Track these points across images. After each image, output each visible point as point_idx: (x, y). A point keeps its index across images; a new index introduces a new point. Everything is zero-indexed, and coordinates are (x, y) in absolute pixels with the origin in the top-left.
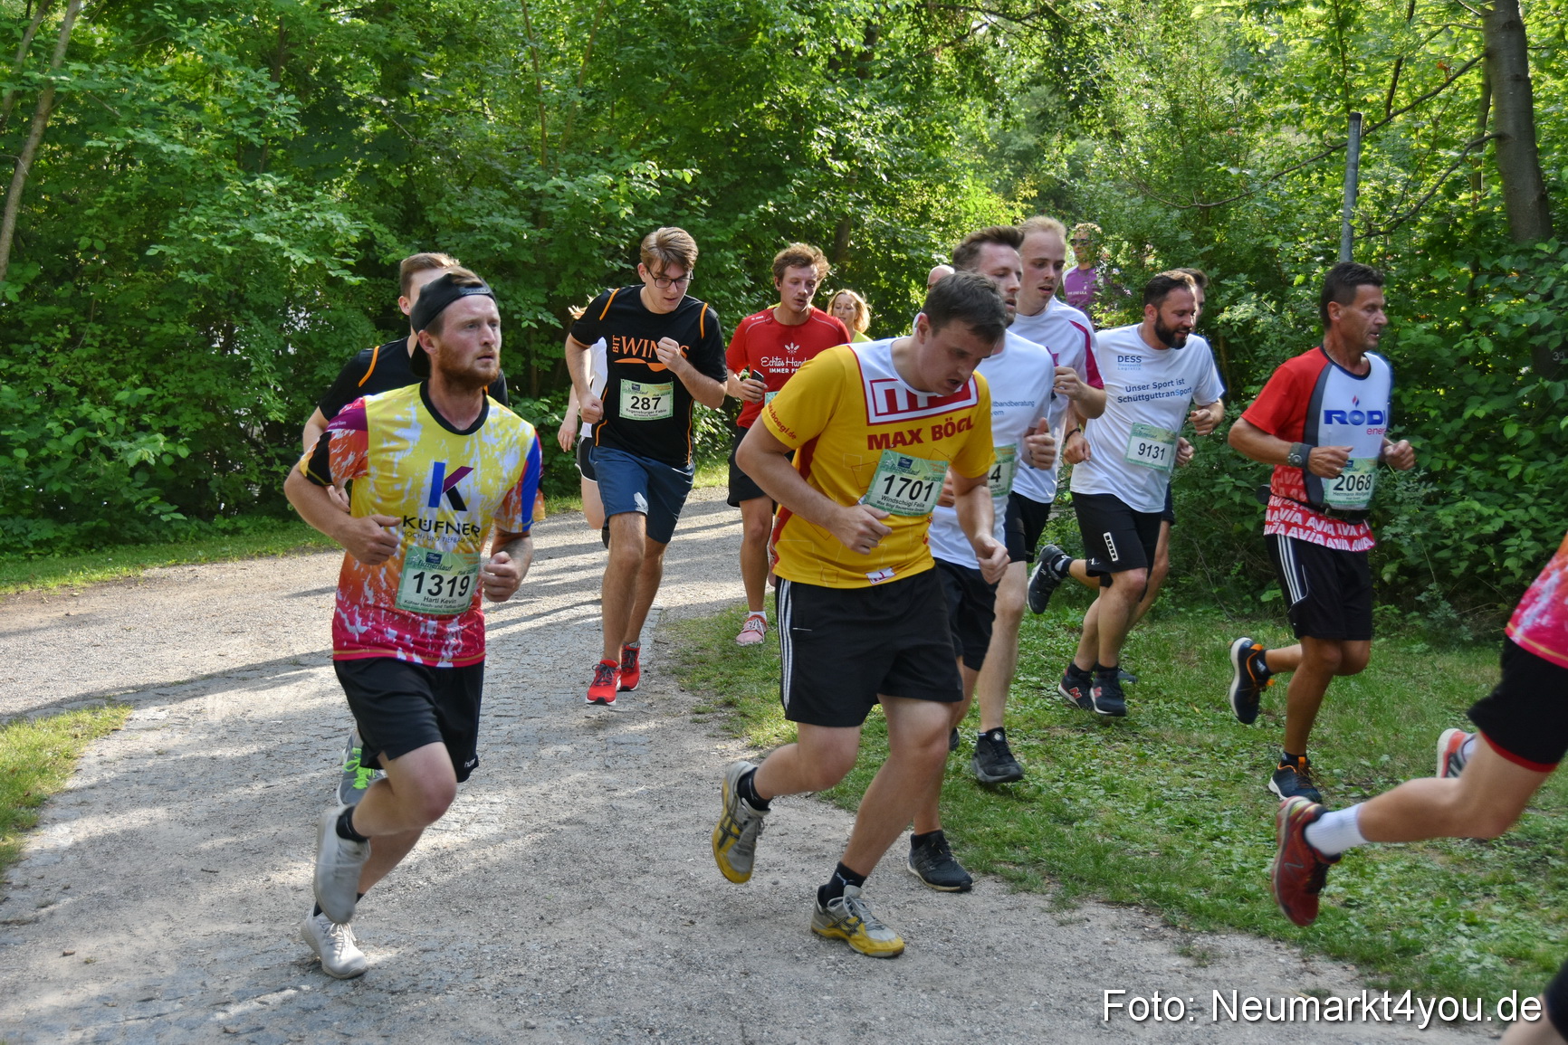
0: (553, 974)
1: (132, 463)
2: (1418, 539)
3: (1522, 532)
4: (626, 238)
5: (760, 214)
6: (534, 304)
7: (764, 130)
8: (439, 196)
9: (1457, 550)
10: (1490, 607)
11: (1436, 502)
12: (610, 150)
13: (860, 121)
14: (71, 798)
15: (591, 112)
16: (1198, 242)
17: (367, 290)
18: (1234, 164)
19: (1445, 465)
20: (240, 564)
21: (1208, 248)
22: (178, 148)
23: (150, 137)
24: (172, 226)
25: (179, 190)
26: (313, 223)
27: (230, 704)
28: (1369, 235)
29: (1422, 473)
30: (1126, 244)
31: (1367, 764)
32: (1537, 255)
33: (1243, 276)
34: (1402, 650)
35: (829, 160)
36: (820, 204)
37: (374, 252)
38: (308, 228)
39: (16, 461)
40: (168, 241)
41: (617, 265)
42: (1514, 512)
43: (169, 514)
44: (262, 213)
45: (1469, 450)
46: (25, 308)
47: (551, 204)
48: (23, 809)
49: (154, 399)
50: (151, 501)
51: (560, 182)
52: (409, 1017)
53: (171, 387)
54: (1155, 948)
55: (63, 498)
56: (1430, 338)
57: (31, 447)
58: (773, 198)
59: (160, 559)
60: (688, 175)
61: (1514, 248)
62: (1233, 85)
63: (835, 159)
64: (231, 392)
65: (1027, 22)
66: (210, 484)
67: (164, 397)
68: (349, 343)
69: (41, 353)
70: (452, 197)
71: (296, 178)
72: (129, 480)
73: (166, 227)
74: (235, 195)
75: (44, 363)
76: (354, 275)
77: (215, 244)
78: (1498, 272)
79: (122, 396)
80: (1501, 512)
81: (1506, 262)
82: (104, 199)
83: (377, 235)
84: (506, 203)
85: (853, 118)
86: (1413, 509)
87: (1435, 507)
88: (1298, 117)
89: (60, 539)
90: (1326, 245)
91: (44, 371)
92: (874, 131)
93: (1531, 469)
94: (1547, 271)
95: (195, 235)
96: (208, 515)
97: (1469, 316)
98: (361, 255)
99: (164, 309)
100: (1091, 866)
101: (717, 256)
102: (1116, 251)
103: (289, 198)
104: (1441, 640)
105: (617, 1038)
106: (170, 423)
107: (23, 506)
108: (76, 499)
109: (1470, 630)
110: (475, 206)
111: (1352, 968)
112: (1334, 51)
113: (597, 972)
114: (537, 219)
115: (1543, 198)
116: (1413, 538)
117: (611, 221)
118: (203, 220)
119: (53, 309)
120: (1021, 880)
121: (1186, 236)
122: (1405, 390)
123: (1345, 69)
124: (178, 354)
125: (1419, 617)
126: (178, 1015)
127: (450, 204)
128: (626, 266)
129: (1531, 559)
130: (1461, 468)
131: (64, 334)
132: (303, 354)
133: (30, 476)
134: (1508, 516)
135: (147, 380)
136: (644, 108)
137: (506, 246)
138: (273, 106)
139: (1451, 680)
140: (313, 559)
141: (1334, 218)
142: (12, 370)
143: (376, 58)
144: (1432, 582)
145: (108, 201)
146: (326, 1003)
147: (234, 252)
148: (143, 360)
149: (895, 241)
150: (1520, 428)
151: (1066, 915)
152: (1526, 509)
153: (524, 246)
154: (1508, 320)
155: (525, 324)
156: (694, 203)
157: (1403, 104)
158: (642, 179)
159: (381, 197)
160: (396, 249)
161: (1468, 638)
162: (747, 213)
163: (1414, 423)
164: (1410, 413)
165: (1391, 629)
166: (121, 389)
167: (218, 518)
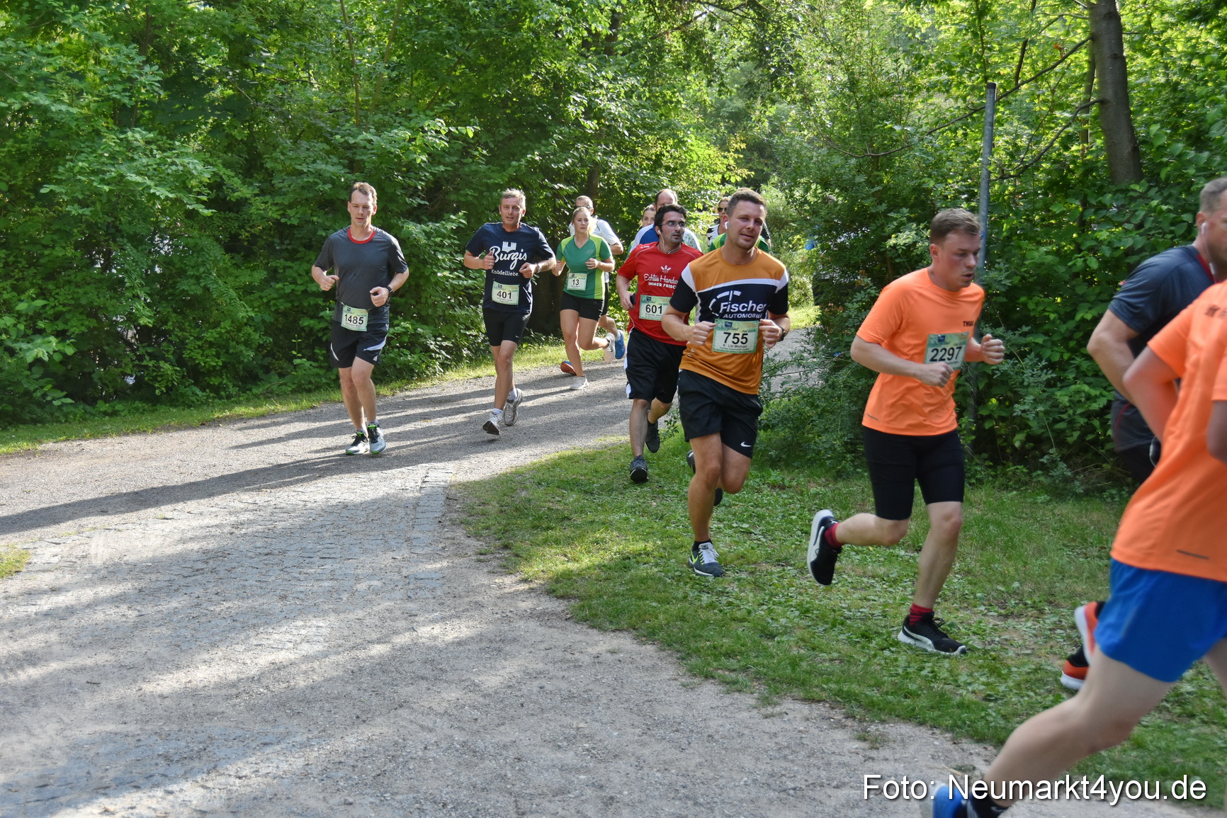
0: (367, 761)
1: (30, 359)
2: (1041, 414)
4: (422, 180)
5: (528, 161)
7: (532, 96)
8: (275, 147)
9: (1071, 422)
10: (1096, 467)
11: (1055, 386)
12: (410, 111)
13: (607, 88)
15: (396, 81)
16: (870, 183)
17: (217, 222)
18: (898, 122)
19: (1062, 356)
20: (118, 439)
21: (878, 188)
22: (64, 108)
23: (41, 99)
24: (61, 169)
25: (66, 143)
26: (174, 168)
27: (110, 550)
28: (1002, 178)
29: (1044, 363)
30: (813, 187)
31: (1002, 589)
32: (1131, 194)
33: (905, 210)
34: (1029, 500)
35: (581, 120)
36: (576, 154)
37: (223, 192)
38: (170, 171)
40: (59, 182)
41: (417, 201)
43: (60, 399)
44: (133, 160)
47: (363, 154)
49: (47, 308)
50: (46, 389)
51: (369, 137)
52: (252, 796)
53: (61, 299)
54: (839, 735)
56: (1050, 258)
58: (539, 149)
59: (53, 436)
60: (470, 131)
61: (1114, 188)
62: (896, 61)
63: (587, 119)
64: (109, 303)
65: (738, 11)
66: (93, 375)
67: (55, 306)
68: (203, 264)
70: (284, 148)
71: (161, 133)
72: (28, 373)
73: (56, 172)
74: (110, 146)
76: (207, 208)
77: (95, 184)
78: (1102, 207)
79: (22, 307)
80: (1105, 393)
81: (1107, 199)
82: (6, 149)
83: (225, 178)
84: (328, 153)
85: (601, 86)
86: (1037, 391)
87: (1054, 389)
88: (946, 87)
90: (969, 186)
92: (617, 97)
94: (1139, 205)
95: (79, 177)
96: (92, 401)
97: (1080, 241)
98: (213, 195)
99: (55, 237)
100: (789, 671)
101: (495, 194)
102: (807, 191)
103: (154, 147)
104: (1059, 493)
105: (416, 812)
106: (61, 327)
109: (1082, 484)
110: (303, 155)
111: (990, 748)
112: (975, 34)
113: (401, 759)
114: (352, 166)
115: (1135, 150)
116: (1037, 414)
117: (411, 167)
118: (86, 165)
120: (735, 682)
121: (861, 179)
122: (1030, 298)
123: (984, 49)
124: (67, 273)
125: (1042, 475)
126: (68, 798)
127: (283, 154)
128: (422, 202)
130: (1074, 359)
132: (167, 273)
135: (42, 294)
136: (437, 79)
137: (328, 187)
138: (141, 75)
139: (1067, 524)
140: (176, 435)
141: (975, 164)
143: (224, 38)
144: (1052, 447)
145: (10, 151)
147: (110, 190)
148: (39, 277)
149: (634, 182)
151: (770, 710)
153: (342, 187)
154: (1110, 244)
156: (476, 153)
157: (1028, 76)
158: (434, 134)
159: (229, 148)
160: (242, 190)
161: (1080, 491)
162: (518, 161)
163: (1037, 324)
164: (1034, 317)
165: (1021, 484)
166: (21, 301)
167: (100, 403)
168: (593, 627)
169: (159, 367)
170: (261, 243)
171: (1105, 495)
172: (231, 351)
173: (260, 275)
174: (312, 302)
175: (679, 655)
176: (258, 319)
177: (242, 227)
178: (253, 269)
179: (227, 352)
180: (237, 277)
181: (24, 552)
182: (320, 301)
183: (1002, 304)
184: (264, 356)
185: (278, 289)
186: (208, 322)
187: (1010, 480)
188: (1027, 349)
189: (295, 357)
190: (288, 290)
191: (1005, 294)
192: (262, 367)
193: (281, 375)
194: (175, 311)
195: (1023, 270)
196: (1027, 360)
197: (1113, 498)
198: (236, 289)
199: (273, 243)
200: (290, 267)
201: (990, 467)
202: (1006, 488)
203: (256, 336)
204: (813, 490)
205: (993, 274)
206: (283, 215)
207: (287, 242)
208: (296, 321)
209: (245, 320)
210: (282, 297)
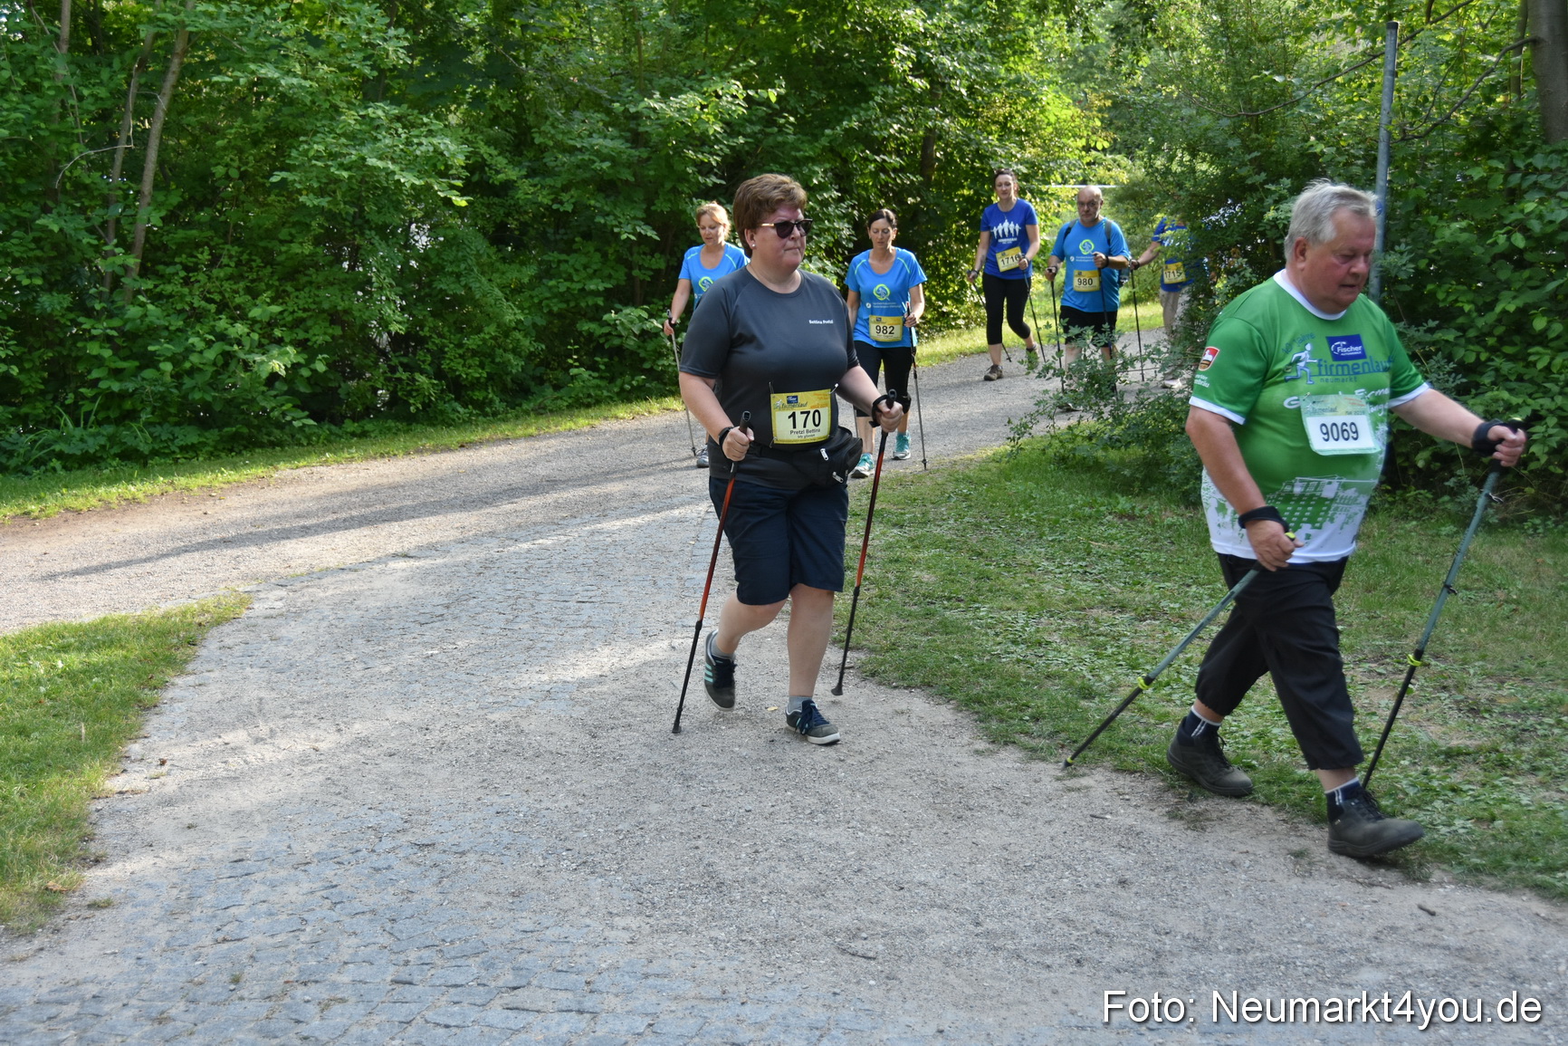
1: (264, 375)
3: (1548, 420)
4: (718, 155)
5: (846, 130)
6: (635, 218)
8: (547, 118)
10: (1519, 491)
11: (1468, 392)
12: (703, 73)
13: (940, 39)
14: (191, 679)
15: (688, 36)
16: (1246, 148)
17: (481, 209)
18: (1284, 71)
19: (1478, 354)
20: (364, 464)
21: (1256, 154)
22: (295, 81)
23: (268, 72)
24: (294, 153)
25: (300, 121)
26: (423, 148)
28: (1404, 139)
29: (1452, 365)
30: (1179, 154)
33: (1286, 181)
34: (1431, 532)
35: (910, 78)
36: (902, 118)
37: (483, 171)
38: (418, 153)
39: (163, 373)
40: (291, 168)
41: (712, 180)
42: (1541, 401)
43: (303, 421)
44: (376, 140)
45: (1501, 340)
46: (169, 232)
47: (647, 125)
48: (146, 691)
49: (286, 314)
50: (285, 408)
51: (653, 104)
53: (301, 302)
54: (1152, 812)
55: (207, 406)
56: (1465, 236)
57: (174, 359)
58: (858, 113)
59: (292, 461)
60: (772, 95)
61: (1548, 149)
63: (916, 77)
66: (340, 391)
67: (294, 312)
68: (464, 259)
69: (183, 274)
70: (557, 120)
71: (413, 106)
72: (265, 389)
73: (289, 156)
74: (350, 124)
75: (186, 282)
76: (462, 195)
77: (332, 170)
78: (1531, 170)
79: (255, 313)
80: (1530, 401)
81: (1538, 161)
82: (233, 131)
83: (486, 156)
84: (606, 125)
85: (933, 37)
87: (1467, 396)
89: (204, 444)
90: (1366, 150)
91: (186, 290)
92: (954, 46)
93: (1558, 360)
95: (314, 162)
96: (337, 420)
97: (1504, 213)
98: (476, 178)
99: (293, 231)
101: (806, 171)
102: (1171, 159)
103: (399, 125)
106: (301, 335)
107: (170, 414)
108: (217, 408)
109: (1496, 513)
110: (576, 129)
114: (637, 139)
117: (703, 141)
118: (321, 148)
119: (194, 232)
120: (1038, 750)
121: (1233, 143)
122: (1439, 286)
124: (308, 272)
125: (1452, 501)
127: (553, 125)
128: (718, 181)
129: (1555, 445)
130: (1493, 360)
131: (204, 256)
132: (423, 269)
133: (176, 387)
134: (1535, 404)
135: (279, 297)
136: (735, 32)
137: (606, 165)
138: (385, 40)
140: (430, 458)
141: (1374, 123)
142: (158, 290)
144: (1462, 467)
145: (237, 133)
146: (396, 864)
147: (350, 177)
148: (276, 277)
149: (977, 150)
150: (1549, 322)
151: (1074, 782)
152: (1552, 399)
153: (624, 165)
154: (1540, 217)
155: (624, 236)
156: (782, 121)
157: (1442, 12)
158: (730, 99)
159: (494, 121)
160: (506, 170)
161: (1494, 520)
162: (833, 129)
163: (1447, 316)
164: (1445, 309)
165: (1423, 513)
166: (256, 305)
167: (348, 422)
168: (880, 684)
169: (414, 380)
170: (532, 232)
171: (1527, 525)
172: (498, 360)
173: (531, 271)
174: (590, 303)
175: (976, 717)
176: (528, 323)
177: (508, 215)
178: (523, 263)
179: (493, 362)
180: (503, 273)
181: (246, 595)
182: (600, 302)
183: (1405, 293)
184: (537, 366)
185: (550, 288)
186: (471, 327)
187: (1411, 507)
188: (1433, 349)
189: (572, 366)
190: (562, 289)
191: (1409, 281)
192: (534, 378)
193: (557, 388)
194: (433, 314)
195: (1432, 251)
196: (1432, 362)
197: (1535, 528)
198: (502, 288)
199: (545, 232)
200: (567, 261)
201: (1387, 491)
202: (1406, 517)
203: (526, 342)
204: (1168, 520)
205: (1392, 258)
206: (554, 201)
207: (562, 231)
208: (573, 323)
209: (513, 324)
210: (555, 296)
